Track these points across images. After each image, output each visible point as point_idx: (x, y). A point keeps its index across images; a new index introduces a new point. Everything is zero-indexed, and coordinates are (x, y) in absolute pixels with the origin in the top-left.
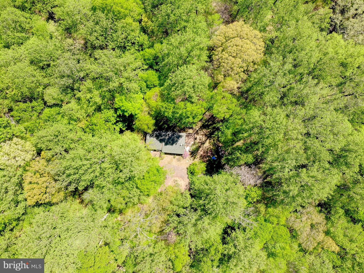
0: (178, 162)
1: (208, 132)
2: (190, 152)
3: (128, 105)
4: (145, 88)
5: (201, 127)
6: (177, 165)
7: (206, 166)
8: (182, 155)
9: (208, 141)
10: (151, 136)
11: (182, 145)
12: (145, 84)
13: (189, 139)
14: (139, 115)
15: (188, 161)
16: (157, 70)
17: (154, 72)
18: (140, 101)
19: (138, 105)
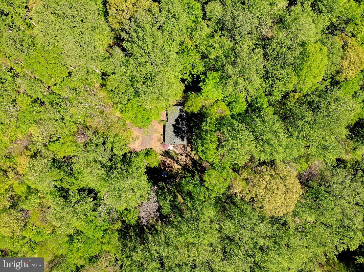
0: (157, 139)
1: (189, 167)
2: (168, 150)
3: (211, 85)
4: (228, 101)
5: (193, 159)
6: (153, 138)
7: (155, 167)
8: (164, 142)
9: (180, 167)
10: (181, 110)
11: (175, 141)
12: (232, 100)
13: (181, 148)
14: (201, 96)
15: (158, 148)
16: (247, 111)
17: (245, 108)
18: (215, 97)
19: (210, 96)
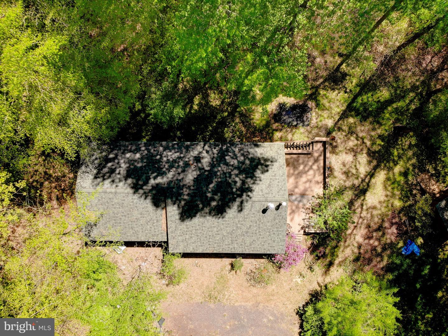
0: (254, 290)
2: (306, 234)
6: (249, 304)
15: (299, 280)
